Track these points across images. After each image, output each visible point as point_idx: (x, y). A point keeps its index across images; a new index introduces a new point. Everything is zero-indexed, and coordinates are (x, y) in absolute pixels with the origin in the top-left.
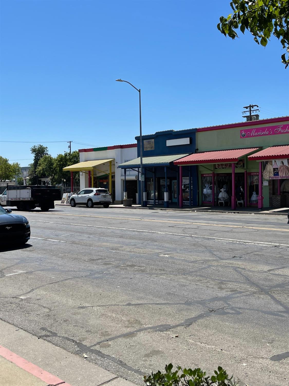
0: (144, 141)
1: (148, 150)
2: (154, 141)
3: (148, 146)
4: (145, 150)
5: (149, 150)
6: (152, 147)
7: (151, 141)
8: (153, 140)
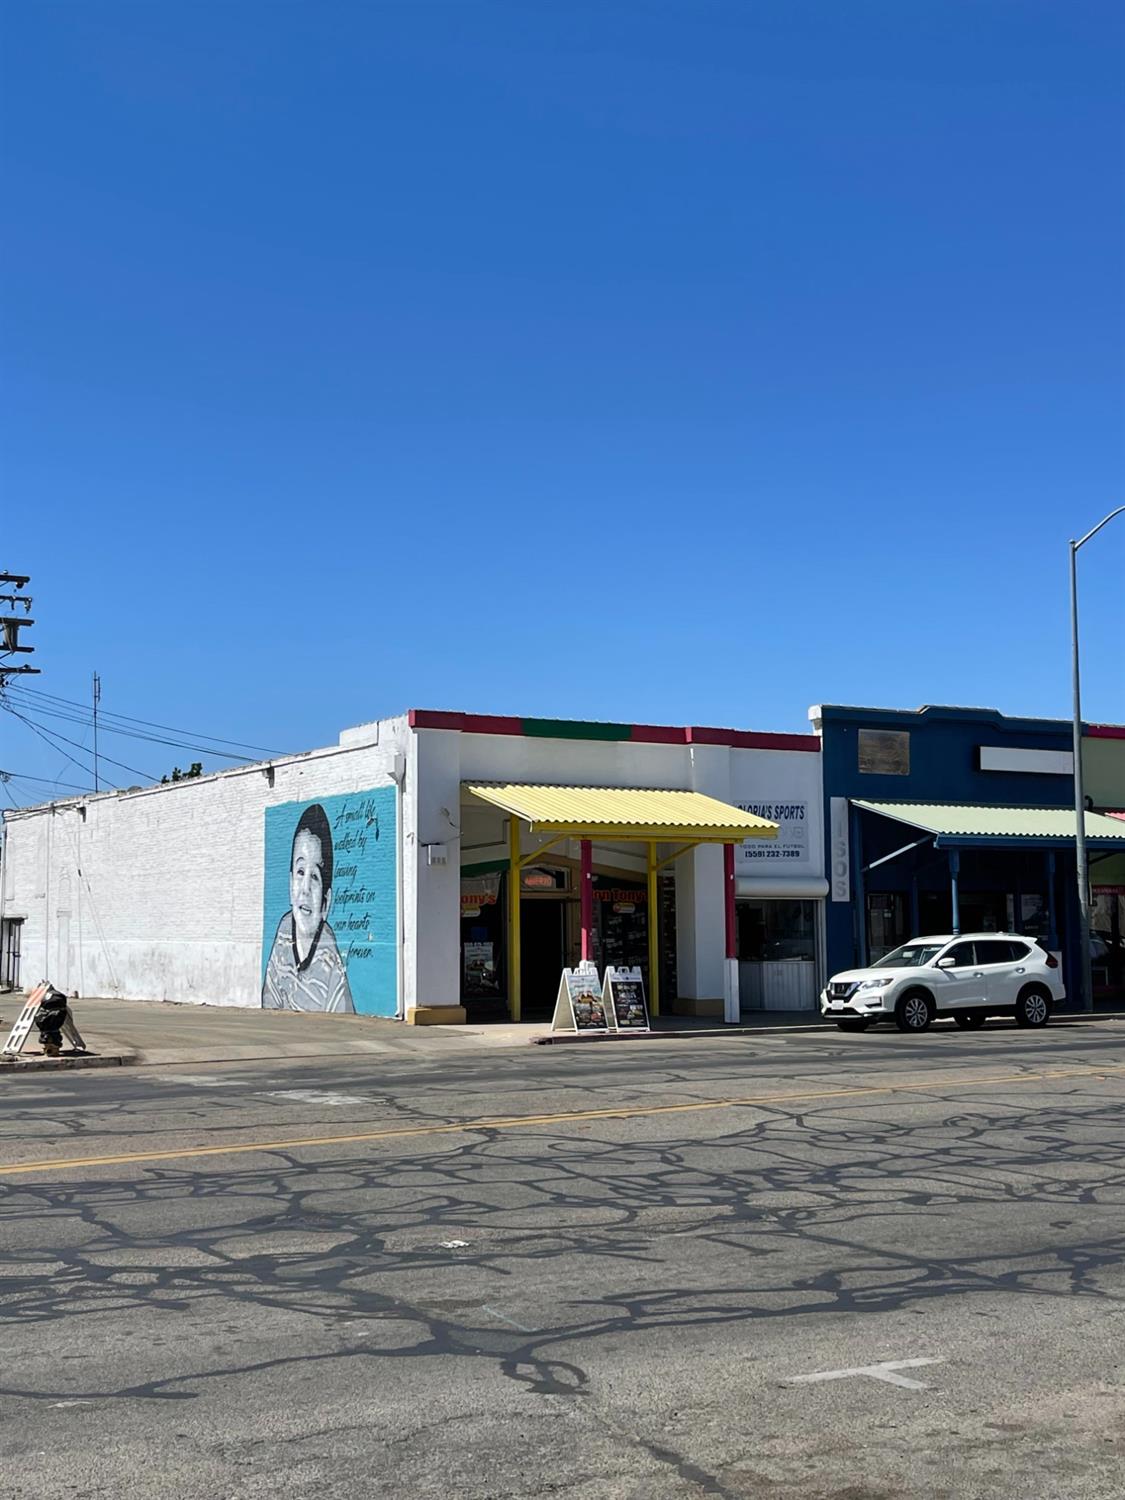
0: (860, 730)
1: (881, 770)
2: (908, 741)
3: (879, 756)
4: (861, 771)
5: (883, 773)
6: (898, 764)
7: (898, 736)
8: (906, 735)
